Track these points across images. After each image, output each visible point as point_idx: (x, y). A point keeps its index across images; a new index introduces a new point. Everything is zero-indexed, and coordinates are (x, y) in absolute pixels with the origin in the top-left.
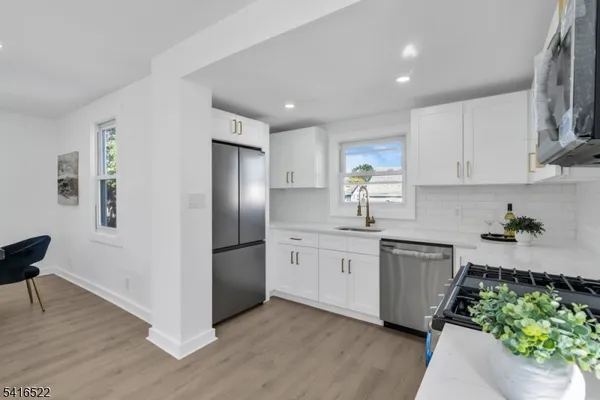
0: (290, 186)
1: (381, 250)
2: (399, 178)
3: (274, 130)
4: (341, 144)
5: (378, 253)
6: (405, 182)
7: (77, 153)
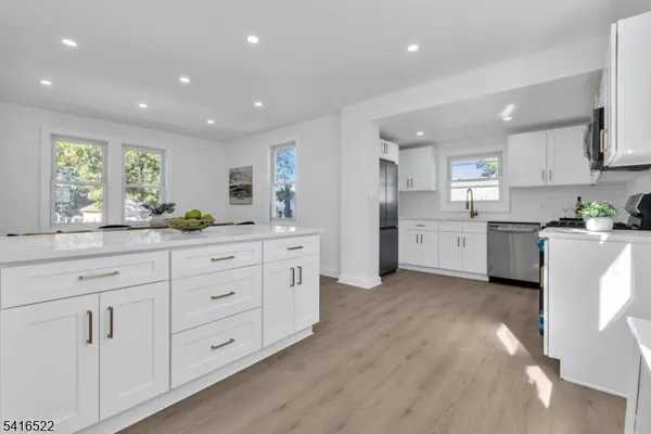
0: (410, 189)
1: (488, 229)
2: (497, 182)
3: (401, 148)
4: (449, 158)
5: (485, 231)
6: (501, 186)
7: (251, 167)
